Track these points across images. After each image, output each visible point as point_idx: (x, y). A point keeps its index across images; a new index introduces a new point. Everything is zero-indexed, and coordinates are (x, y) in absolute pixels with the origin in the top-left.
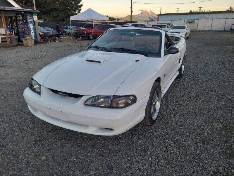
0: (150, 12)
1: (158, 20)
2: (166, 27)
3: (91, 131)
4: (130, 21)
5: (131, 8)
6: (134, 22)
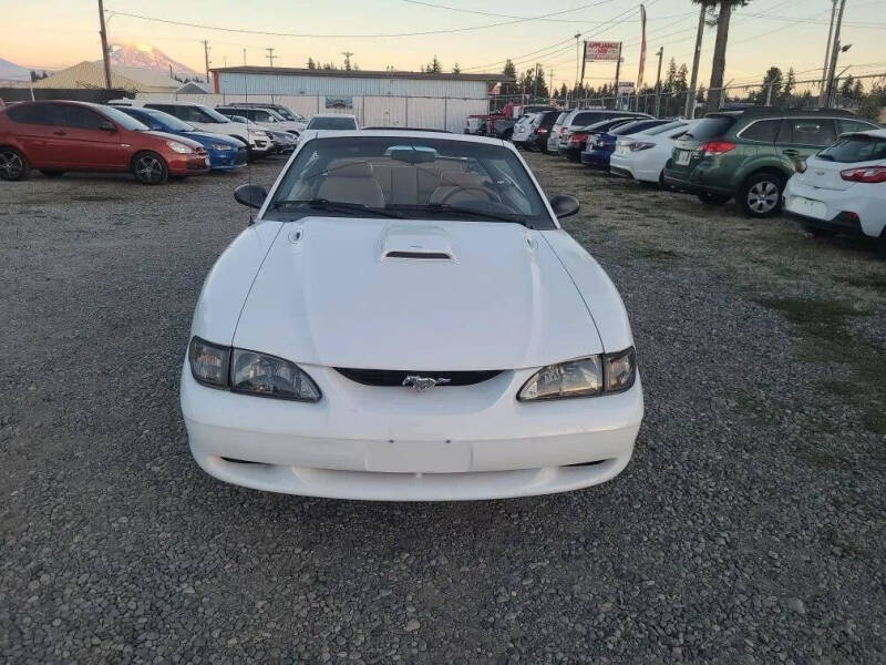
0: (152, 56)
1: (217, 91)
2: (271, 119)
3: (545, 484)
4: (104, 86)
5: (103, 34)
6: (120, 94)
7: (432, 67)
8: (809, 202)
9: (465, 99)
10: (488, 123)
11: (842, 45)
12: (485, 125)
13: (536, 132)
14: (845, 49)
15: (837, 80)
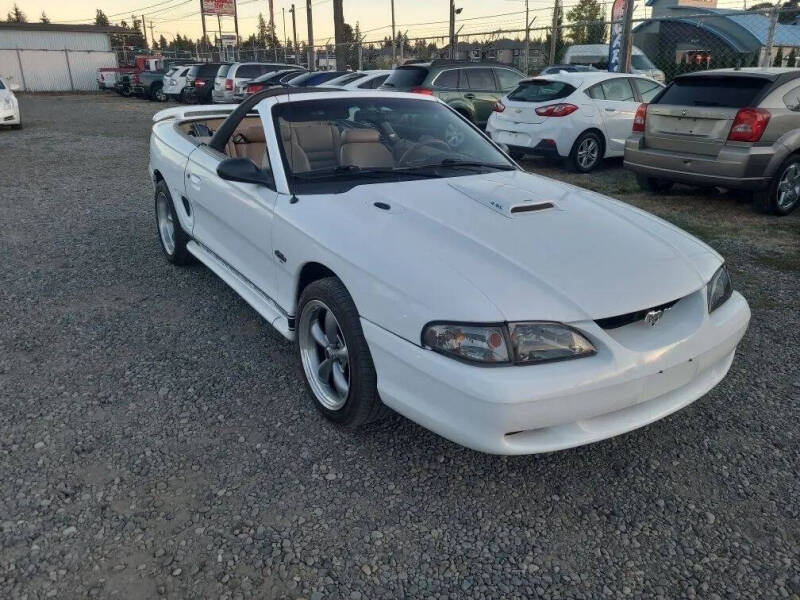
7: (14, 17)
8: (514, 135)
9: (89, 51)
10: (131, 77)
11: (456, 8)
12: (126, 79)
13: (193, 84)
14: (459, 11)
15: (457, 36)
